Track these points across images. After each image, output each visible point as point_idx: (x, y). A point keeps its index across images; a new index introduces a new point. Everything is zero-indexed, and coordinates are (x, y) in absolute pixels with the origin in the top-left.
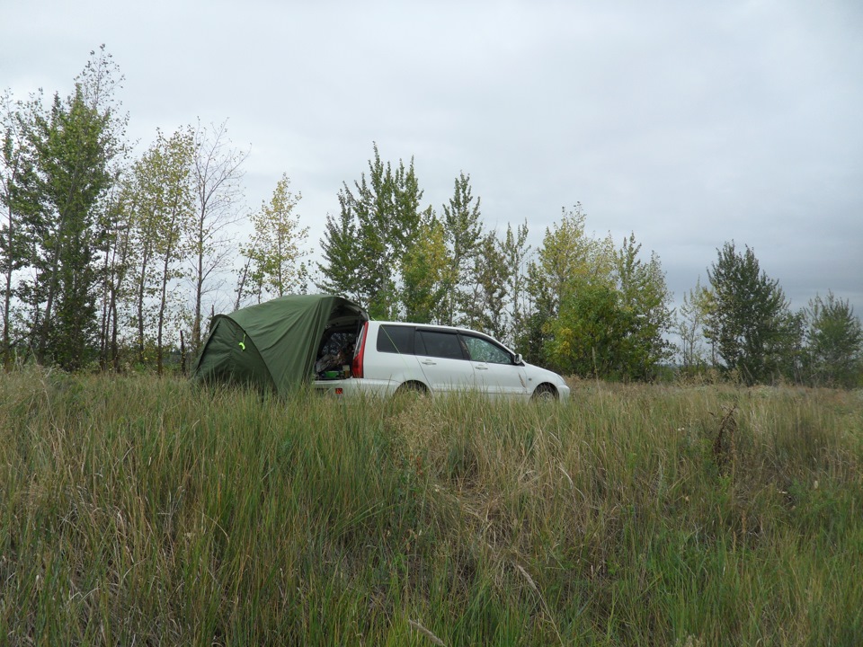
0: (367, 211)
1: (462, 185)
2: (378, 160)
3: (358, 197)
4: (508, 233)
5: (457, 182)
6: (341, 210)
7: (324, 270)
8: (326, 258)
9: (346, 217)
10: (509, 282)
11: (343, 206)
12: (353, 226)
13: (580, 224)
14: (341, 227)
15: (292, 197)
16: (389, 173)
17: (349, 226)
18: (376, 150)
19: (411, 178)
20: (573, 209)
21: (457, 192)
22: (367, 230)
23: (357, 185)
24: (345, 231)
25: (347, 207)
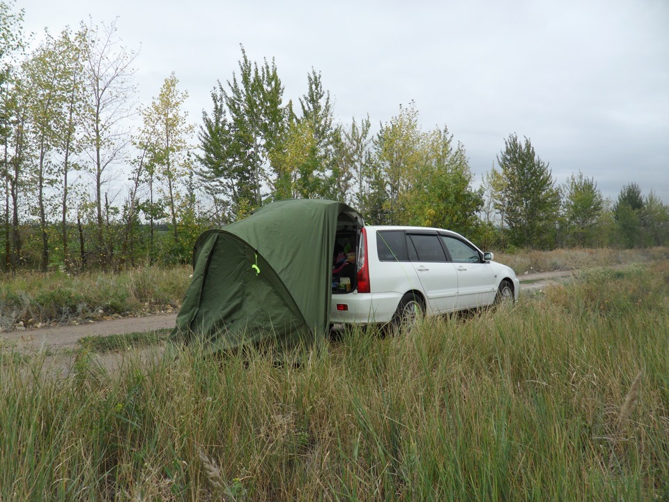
0: (239, 108)
1: (315, 82)
2: (246, 60)
3: (231, 94)
4: (354, 126)
5: (310, 79)
6: (214, 106)
7: (200, 160)
8: (202, 149)
9: (218, 111)
10: (355, 168)
11: (215, 102)
12: (225, 121)
13: (415, 119)
14: (213, 121)
16: (257, 73)
17: (221, 120)
18: (244, 52)
19: (275, 77)
20: (407, 106)
21: (311, 88)
22: (239, 122)
23: (230, 84)
24: (217, 125)
25: (219, 104)
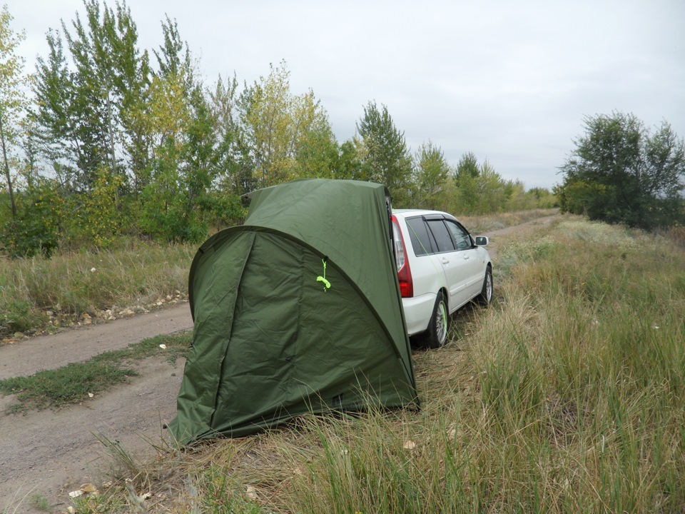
0: (86, 55)
1: (170, 32)
3: (76, 37)
4: (219, 85)
5: (164, 27)
6: (51, 52)
7: (34, 116)
8: (36, 103)
9: (56, 58)
10: (221, 131)
11: (52, 47)
12: (65, 70)
13: (286, 80)
15: (14, 36)
17: (60, 69)
19: (125, 21)
20: (279, 66)
21: (167, 38)
22: (84, 73)
24: (55, 74)
25: (56, 49)
